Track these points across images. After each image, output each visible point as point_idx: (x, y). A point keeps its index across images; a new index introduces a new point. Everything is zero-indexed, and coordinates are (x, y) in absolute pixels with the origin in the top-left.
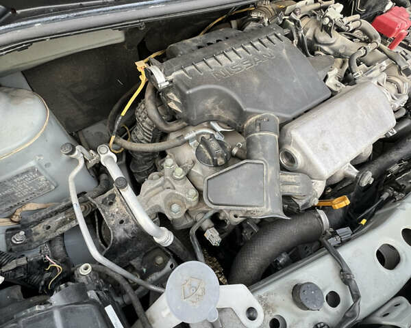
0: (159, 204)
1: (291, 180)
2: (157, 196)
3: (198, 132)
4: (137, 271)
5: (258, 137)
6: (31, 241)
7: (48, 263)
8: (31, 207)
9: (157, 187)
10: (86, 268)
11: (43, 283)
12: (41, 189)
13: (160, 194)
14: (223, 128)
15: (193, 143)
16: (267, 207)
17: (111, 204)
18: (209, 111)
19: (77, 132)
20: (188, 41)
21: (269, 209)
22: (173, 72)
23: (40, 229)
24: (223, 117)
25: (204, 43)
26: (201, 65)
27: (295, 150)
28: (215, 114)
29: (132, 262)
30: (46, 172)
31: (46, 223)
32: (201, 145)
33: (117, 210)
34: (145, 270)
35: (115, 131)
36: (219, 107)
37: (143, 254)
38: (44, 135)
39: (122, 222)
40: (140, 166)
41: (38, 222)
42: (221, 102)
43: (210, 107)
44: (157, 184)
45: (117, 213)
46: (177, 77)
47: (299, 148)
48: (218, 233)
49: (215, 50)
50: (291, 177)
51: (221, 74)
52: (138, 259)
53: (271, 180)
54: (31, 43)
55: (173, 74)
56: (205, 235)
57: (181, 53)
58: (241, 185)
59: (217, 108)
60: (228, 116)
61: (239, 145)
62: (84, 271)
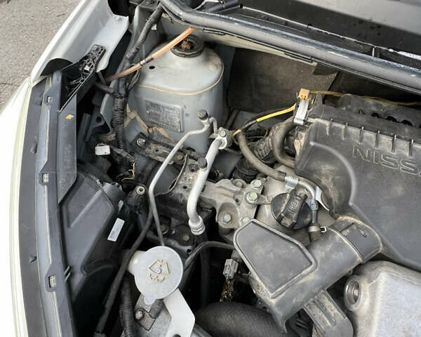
0: (217, 202)
1: (329, 310)
2: (222, 196)
3: (301, 183)
4: (170, 228)
5: (337, 239)
6: (144, 149)
7: (132, 168)
8: (161, 130)
9: (231, 191)
10: (141, 190)
11: (121, 175)
12: (173, 126)
13: (225, 197)
14: (322, 200)
15: (289, 187)
16: (273, 298)
17: (193, 171)
18: (320, 175)
19: (234, 109)
20: (370, 101)
21: (273, 302)
22: (319, 118)
23: (153, 147)
24: (328, 191)
25: (385, 114)
26: (354, 131)
27: (368, 293)
28: (324, 181)
29: (173, 220)
30: (183, 118)
31: (159, 147)
32: (288, 195)
33: (191, 178)
34: (174, 232)
35: (243, 127)
36: (333, 180)
37: (183, 222)
38: (200, 95)
39: (185, 187)
40: (244, 167)
41: (157, 143)
42: (338, 177)
43: (323, 172)
44: (231, 189)
45: (189, 180)
46: (318, 124)
47: (373, 297)
48: (235, 271)
49: (385, 129)
50: (333, 308)
51: (363, 154)
52: (177, 221)
53: (304, 284)
54: (225, 34)
55: (316, 119)
56: (227, 260)
57: (349, 107)
58: (271, 255)
59: (330, 179)
60: (334, 195)
61: (323, 229)
62: (139, 190)
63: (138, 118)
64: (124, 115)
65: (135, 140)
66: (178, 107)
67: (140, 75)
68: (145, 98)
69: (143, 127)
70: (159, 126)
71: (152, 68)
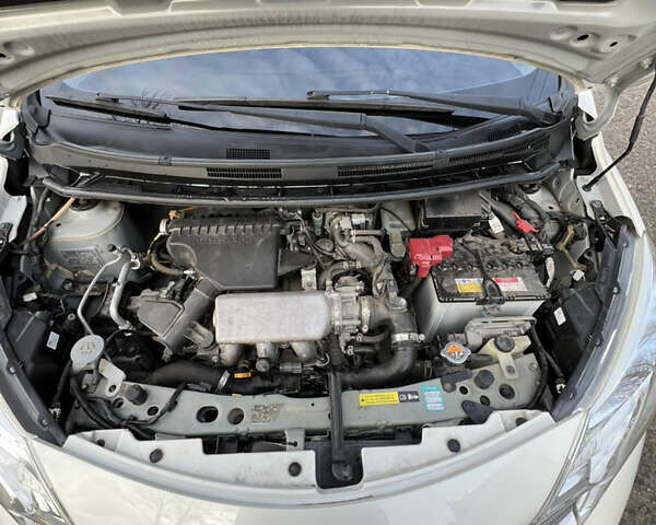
6: (72, 291)
7: (60, 304)
10: (72, 317)
21: (165, 338)
26: (195, 229)
53: (179, 322)
55: (174, 229)
63: (60, 268)
64: (44, 268)
65: (62, 287)
66: (92, 248)
67: (49, 233)
68: (60, 249)
69: (68, 274)
70: (83, 269)
71: (58, 225)
